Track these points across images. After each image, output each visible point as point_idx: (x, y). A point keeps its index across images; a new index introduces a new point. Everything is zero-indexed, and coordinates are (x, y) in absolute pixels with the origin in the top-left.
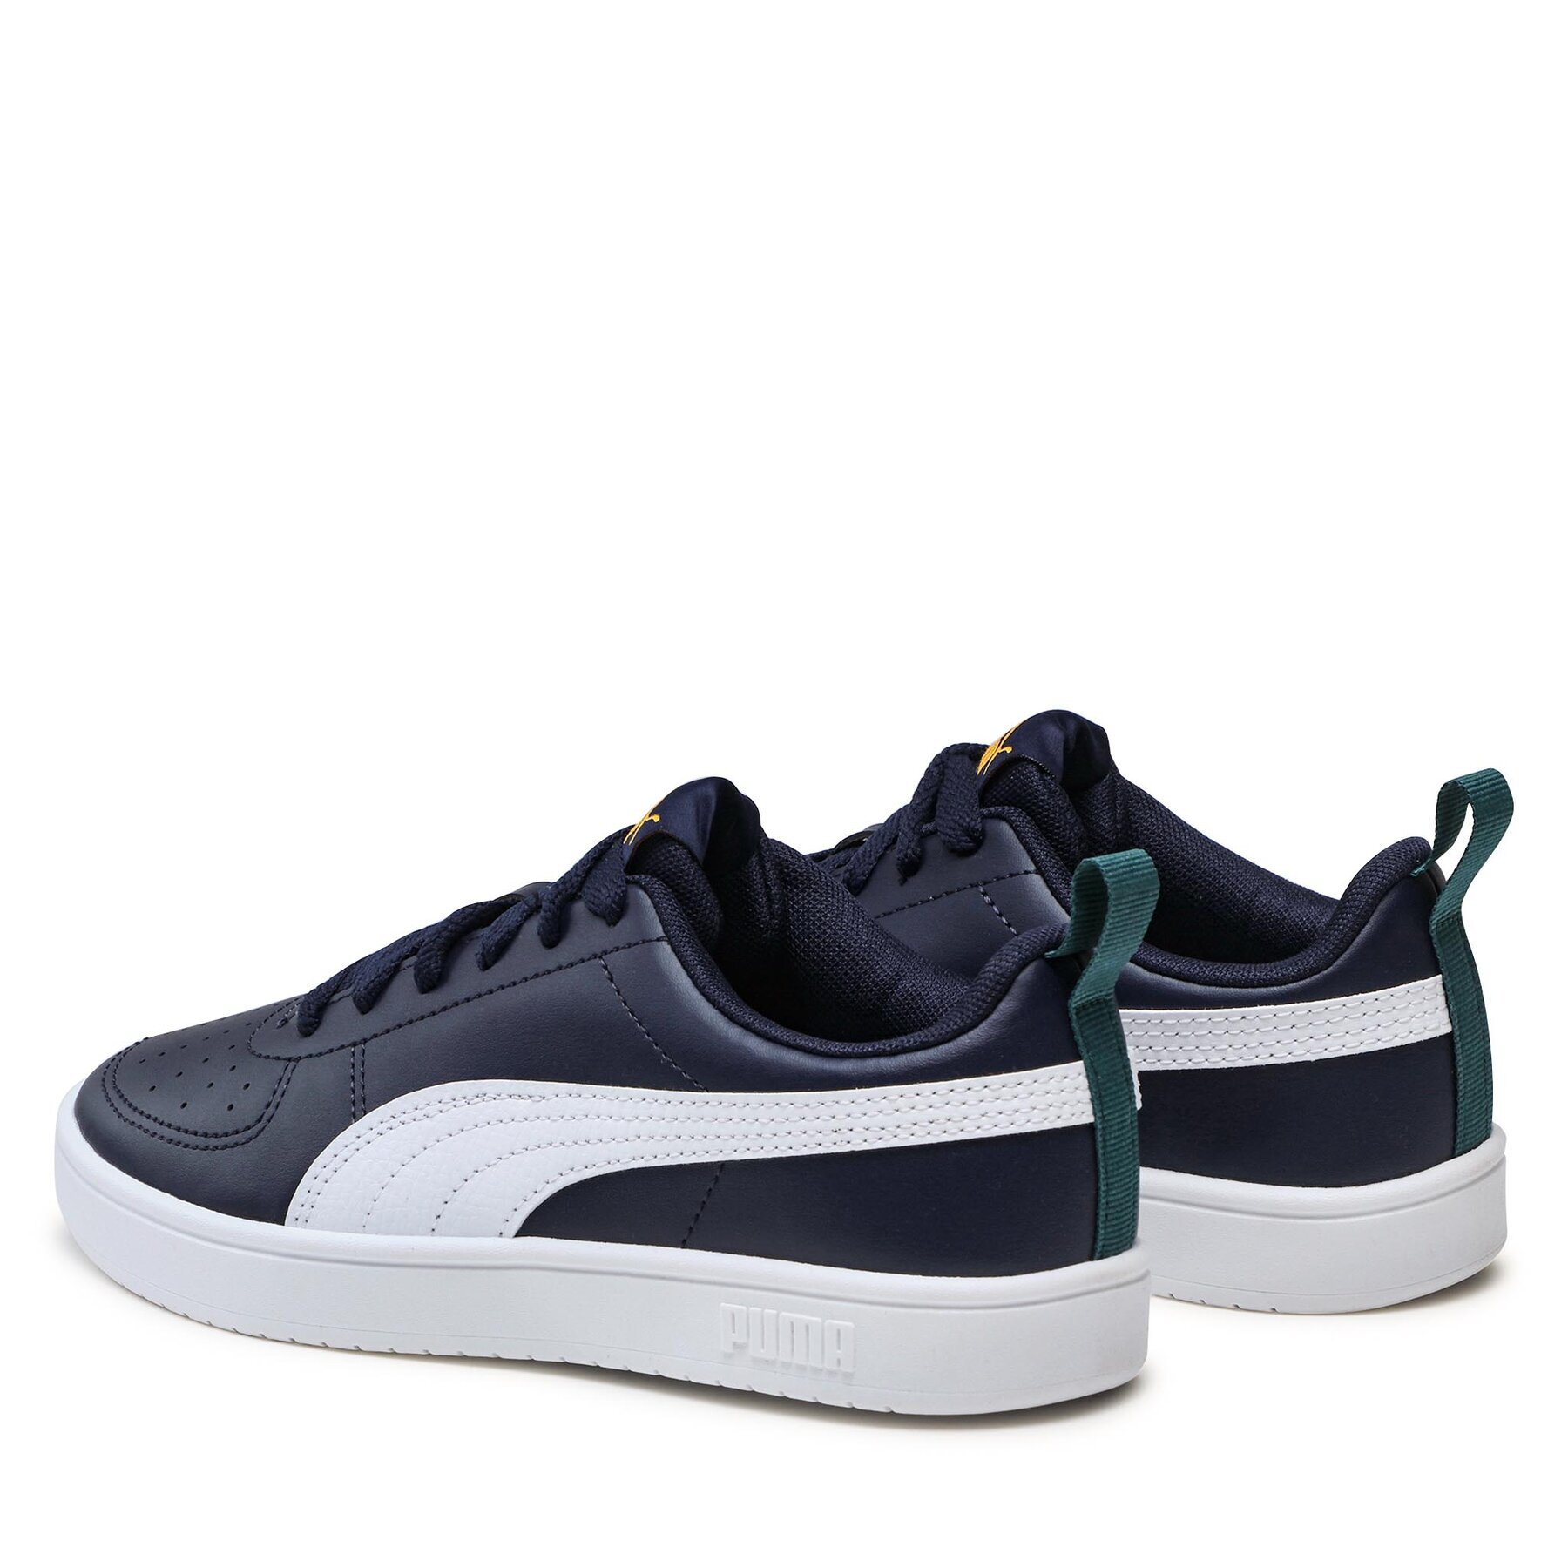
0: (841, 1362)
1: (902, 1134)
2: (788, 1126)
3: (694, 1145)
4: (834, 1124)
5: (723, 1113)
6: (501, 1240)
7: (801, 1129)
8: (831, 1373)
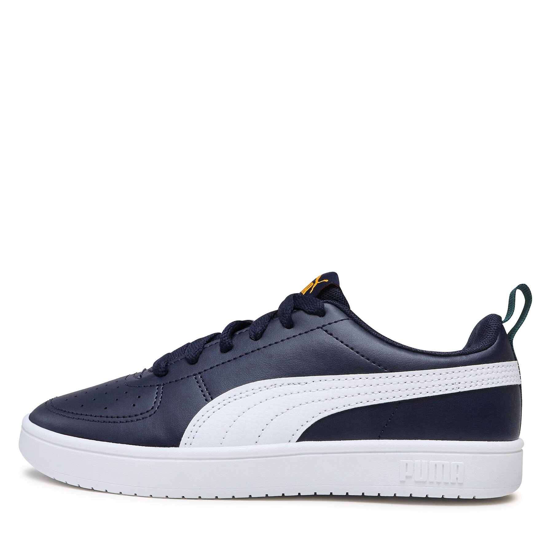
0: (458, 479)
1: (479, 384)
2: (433, 383)
3: (388, 395)
4: (453, 381)
5: (402, 380)
6: (291, 444)
7: (439, 384)
8: (453, 484)
